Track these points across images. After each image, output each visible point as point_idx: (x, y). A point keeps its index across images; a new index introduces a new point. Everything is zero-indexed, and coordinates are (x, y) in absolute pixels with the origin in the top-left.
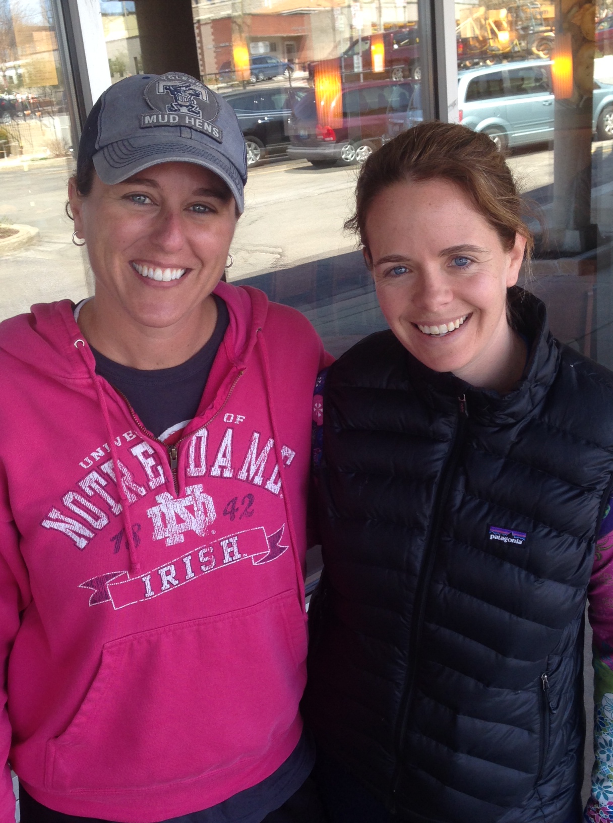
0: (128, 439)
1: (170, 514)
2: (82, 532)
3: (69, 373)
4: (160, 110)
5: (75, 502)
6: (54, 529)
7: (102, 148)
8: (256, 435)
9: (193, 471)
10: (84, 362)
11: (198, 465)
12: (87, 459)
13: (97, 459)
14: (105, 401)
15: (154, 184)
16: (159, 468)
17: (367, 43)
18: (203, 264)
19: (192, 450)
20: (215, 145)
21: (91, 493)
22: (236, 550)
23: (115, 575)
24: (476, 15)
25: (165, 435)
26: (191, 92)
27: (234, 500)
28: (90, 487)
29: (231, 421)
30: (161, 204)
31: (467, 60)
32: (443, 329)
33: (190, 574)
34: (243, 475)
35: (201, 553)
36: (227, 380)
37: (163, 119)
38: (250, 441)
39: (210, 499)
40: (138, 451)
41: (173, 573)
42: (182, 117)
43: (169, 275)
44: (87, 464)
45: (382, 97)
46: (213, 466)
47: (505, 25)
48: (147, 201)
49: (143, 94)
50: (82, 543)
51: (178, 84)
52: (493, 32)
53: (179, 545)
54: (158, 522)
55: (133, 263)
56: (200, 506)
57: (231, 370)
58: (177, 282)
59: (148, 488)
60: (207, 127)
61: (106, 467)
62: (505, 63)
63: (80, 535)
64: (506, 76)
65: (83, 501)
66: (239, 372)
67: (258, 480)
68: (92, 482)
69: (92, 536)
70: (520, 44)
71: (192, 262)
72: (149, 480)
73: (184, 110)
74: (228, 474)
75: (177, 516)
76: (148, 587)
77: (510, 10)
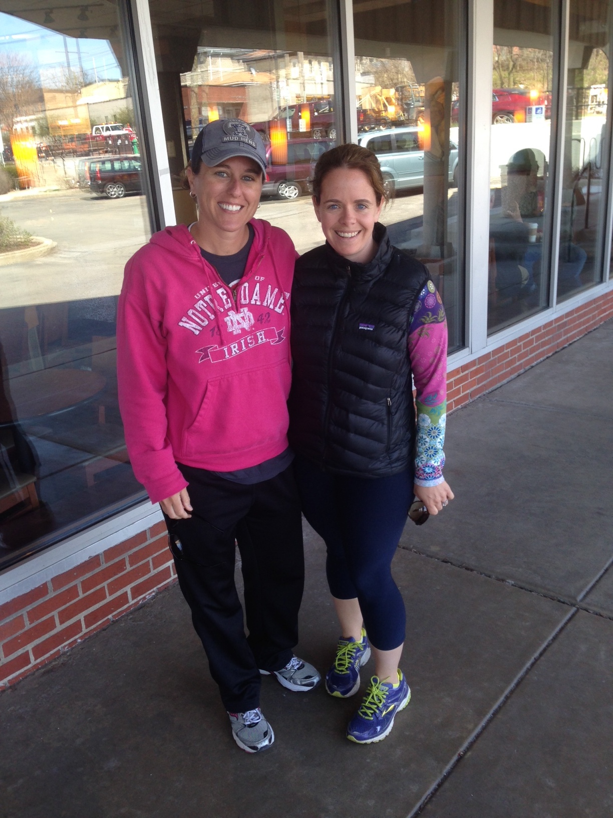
0: (215, 286)
1: (235, 320)
2: (196, 328)
3: (190, 255)
4: (230, 134)
5: (193, 314)
6: (184, 327)
7: (205, 152)
8: (270, 286)
9: (243, 301)
10: (196, 250)
11: (245, 299)
12: (198, 294)
13: (202, 294)
14: (206, 268)
15: (228, 167)
16: (229, 300)
17: (293, 111)
18: (249, 204)
19: (242, 292)
20: (254, 150)
21: (200, 310)
22: (263, 337)
23: (212, 347)
24: (373, 93)
25: (231, 285)
26: (243, 127)
27: (262, 315)
28: (200, 307)
29: (258, 279)
30: (231, 177)
31: (366, 126)
32: (350, 235)
33: (244, 348)
34: (265, 304)
35: (248, 338)
36: (256, 261)
37: (232, 139)
38: (267, 289)
39: (251, 314)
40: (220, 291)
41: (237, 347)
42: (240, 138)
43: (235, 208)
44: (198, 296)
45: (306, 151)
46: (252, 299)
47: (394, 101)
48: (225, 175)
49: (222, 128)
50: (197, 333)
51: (237, 123)
52: (385, 106)
53: (239, 334)
54: (229, 324)
55: (219, 203)
56: (247, 317)
57: (257, 257)
58: (239, 211)
59: (224, 309)
60: (250, 142)
61: (207, 298)
62: (394, 128)
63: (196, 329)
64: (393, 138)
65: (197, 313)
66: (262, 256)
67: (271, 307)
68: (200, 305)
69: (201, 329)
70: (404, 115)
71: (244, 203)
72: (224, 305)
73: (240, 134)
74: (258, 303)
75: (237, 321)
76: (226, 353)
77: (397, 90)
